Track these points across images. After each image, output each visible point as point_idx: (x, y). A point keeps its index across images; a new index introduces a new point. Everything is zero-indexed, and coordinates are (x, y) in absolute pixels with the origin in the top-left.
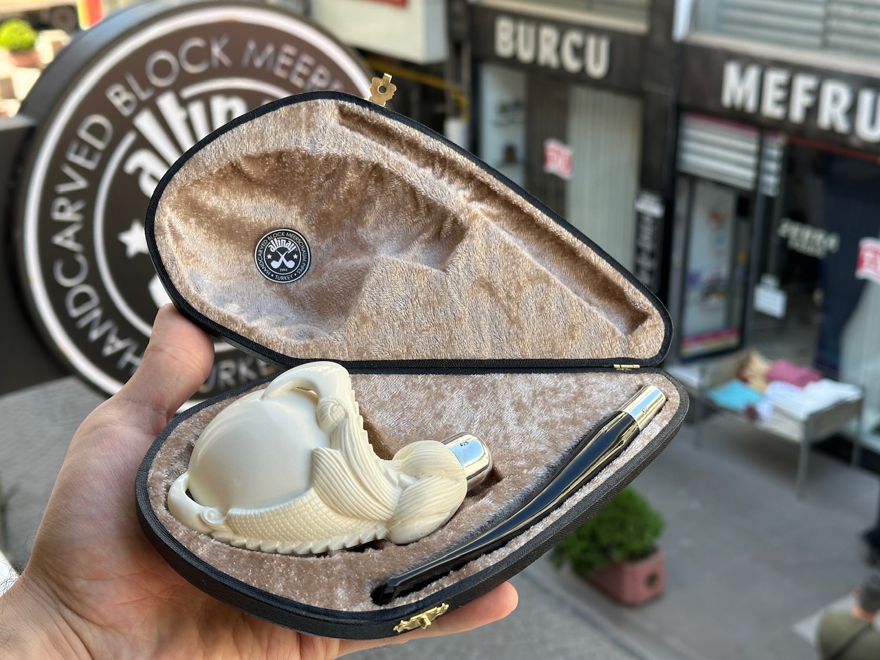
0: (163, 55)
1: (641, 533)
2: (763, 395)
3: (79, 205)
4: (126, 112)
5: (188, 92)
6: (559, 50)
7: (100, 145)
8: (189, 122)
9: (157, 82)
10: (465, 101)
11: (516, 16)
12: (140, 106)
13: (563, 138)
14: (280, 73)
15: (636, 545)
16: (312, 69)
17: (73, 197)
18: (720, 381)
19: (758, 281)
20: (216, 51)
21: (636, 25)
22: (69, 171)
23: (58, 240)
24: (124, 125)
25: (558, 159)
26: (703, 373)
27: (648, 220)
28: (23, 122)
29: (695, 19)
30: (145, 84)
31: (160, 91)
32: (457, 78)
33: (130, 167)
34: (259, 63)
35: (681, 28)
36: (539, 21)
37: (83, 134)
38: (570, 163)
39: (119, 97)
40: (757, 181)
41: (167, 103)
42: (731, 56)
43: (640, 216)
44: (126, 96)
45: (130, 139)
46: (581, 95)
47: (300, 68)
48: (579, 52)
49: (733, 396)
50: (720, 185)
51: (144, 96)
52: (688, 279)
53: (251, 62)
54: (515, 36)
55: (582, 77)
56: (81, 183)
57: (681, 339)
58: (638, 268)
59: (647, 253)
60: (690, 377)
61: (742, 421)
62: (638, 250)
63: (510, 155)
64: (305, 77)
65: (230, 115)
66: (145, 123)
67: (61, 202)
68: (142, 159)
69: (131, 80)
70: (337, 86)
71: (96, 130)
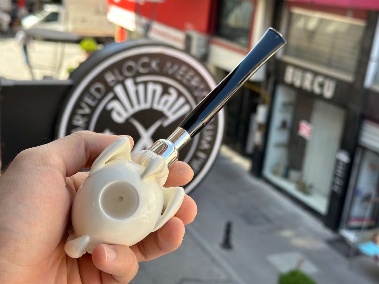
0: (131, 63)
3: (85, 120)
4: (112, 84)
5: (140, 79)
6: (312, 83)
7: (98, 96)
8: (137, 93)
9: (127, 73)
10: (268, 99)
12: (118, 82)
13: (308, 120)
14: (179, 77)
16: (192, 77)
17: (83, 116)
18: (364, 241)
20: (154, 65)
21: (348, 78)
22: (83, 105)
25: (305, 130)
26: (357, 236)
27: (341, 164)
29: (376, 79)
30: (121, 73)
31: (127, 77)
32: (267, 88)
33: (110, 107)
34: (171, 72)
35: (369, 82)
36: (305, 70)
37: (92, 91)
38: (311, 133)
39: (110, 78)
41: (129, 83)
43: (338, 161)
44: (113, 78)
45: (110, 96)
46: (319, 104)
47: (188, 77)
48: (321, 86)
49: (369, 249)
50: (376, 153)
51: (120, 78)
52: (356, 192)
53: (167, 72)
54: (294, 76)
55: (321, 97)
56: (87, 111)
57: (349, 219)
58: (333, 184)
59: (339, 177)
60: (350, 236)
61: (372, 261)
62: (335, 176)
63: (284, 125)
64: (189, 80)
65: (154, 92)
66: (119, 90)
67: (78, 117)
68: (115, 104)
69: (116, 71)
70: (202, 86)
71: (98, 90)
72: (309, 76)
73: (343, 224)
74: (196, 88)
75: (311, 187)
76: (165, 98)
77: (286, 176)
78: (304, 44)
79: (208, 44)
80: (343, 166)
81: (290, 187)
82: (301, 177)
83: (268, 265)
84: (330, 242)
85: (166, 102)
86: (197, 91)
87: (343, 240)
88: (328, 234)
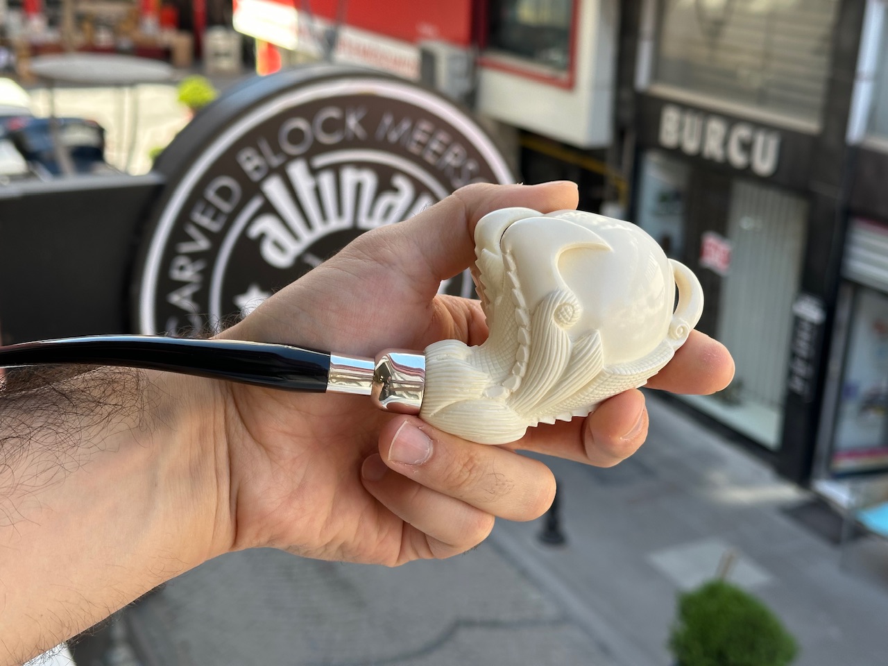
1: (772, 656)
3: (200, 266)
4: (256, 177)
5: (320, 161)
6: (725, 143)
7: (226, 207)
8: (317, 192)
9: (291, 149)
10: (624, 187)
11: (684, 107)
12: (271, 172)
13: (722, 230)
14: (414, 149)
16: (447, 147)
17: (194, 257)
18: (872, 502)
20: (352, 122)
21: (809, 124)
22: (192, 231)
23: (175, 298)
24: (252, 189)
25: (715, 253)
26: (854, 491)
27: (806, 326)
28: (154, 179)
29: (872, 122)
31: (291, 158)
32: (619, 163)
34: (394, 137)
35: (856, 130)
37: (211, 195)
38: (729, 259)
39: (250, 162)
41: (298, 171)
43: (797, 321)
44: (256, 161)
45: (255, 204)
46: (743, 190)
47: (435, 146)
48: (747, 147)
51: (276, 161)
52: (845, 390)
53: (386, 137)
54: (681, 127)
55: (747, 173)
56: (203, 244)
57: (833, 453)
58: (790, 374)
59: (802, 358)
60: (839, 494)
62: (793, 356)
63: (665, 245)
64: (439, 155)
65: (359, 187)
66: (274, 188)
67: (182, 261)
68: (267, 225)
69: (264, 145)
70: (471, 166)
71: (224, 193)
72: (716, 128)
73: (819, 468)
74: (458, 171)
75: (740, 386)
76: (386, 199)
78: (701, 53)
80: (811, 333)
84: (793, 512)
85: (389, 210)
86: (460, 180)
87: (822, 505)
88: (787, 492)
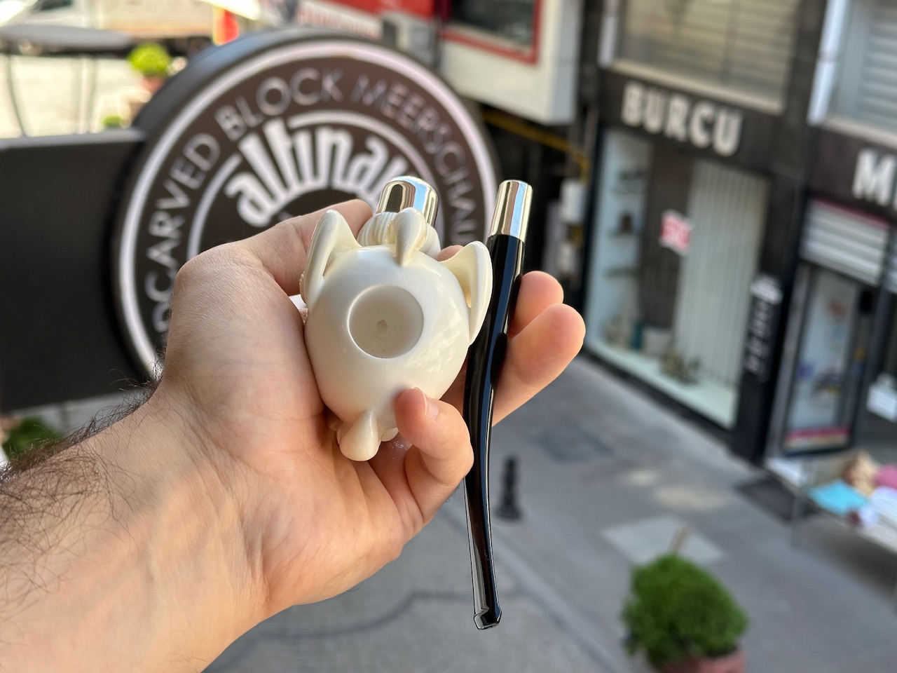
1: (722, 628)
2: (867, 501)
3: (179, 222)
4: (234, 135)
5: (298, 121)
6: (688, 122)
7: (204, 165)
8: (294, 152)
9: (269, 109)
10: (586, 165)
11: (647, 84)
12: (249, 131)
13: (683, 209)
14: (388, 112)
15: (716, 641)
16: (420, 110)
17: (173, 213)
18: (823, 480)
19: (874, 380)
20: (329, 84)
21: (770, 104)
22: (172, 188)
23: (154, 254)
24: (230, 147)
25: (675, 232)
26: (806, 470)
27: (763, 306)
28: (133, 135)
29: (834, 103)
30: (255, 110)
31: (268, 118)
32: (581, 140)
33: (232, 189)
34: (369, 99)
35: (818, 111)
36: (669, 91)
37: (191, 153)
38: (688, 238)
39: (229, 121)
40: (883, 277)
41: (275, 131)
42: (867, 144)
43: (755, 301)
44: (235, 121)
45: (233, 163)
46: (707, 172)
47: (409, 110)
48: (709, 126)
49: (835, 498)
50: (843, 276)
51: (253, 121)
52: (800, 370)
53: (361, 99)
54: (644, 105)
55: (709, 152)
56: (181, 201)
57: (786, 432)
58: (747, 353)
59: (759, 338)
60: (792, 472)
61: (844, 525)
62: (750, 335)
63: (626, 224)
64: (413, 119)
65: (334, 149)
66: (251, 147)
67: (161, 217)
68: (244, 183)
69: (243, 105)
70: (444, 130)
71: (203, 151)
72: (679, 105)
73: (773, 446)
74: (431, 135)
75: (696, 364)
76: (360, 161)
77: (637, 344)
78: (665, 30)
79: (437, 41)
80: (768, 313)
81: (646, 368)
82: (672, 342)
83: (607, 549)
84: (745, 489)
85: (363, 171)
86: (432, 144)
87: (774, 483)
88: (740, 469)
